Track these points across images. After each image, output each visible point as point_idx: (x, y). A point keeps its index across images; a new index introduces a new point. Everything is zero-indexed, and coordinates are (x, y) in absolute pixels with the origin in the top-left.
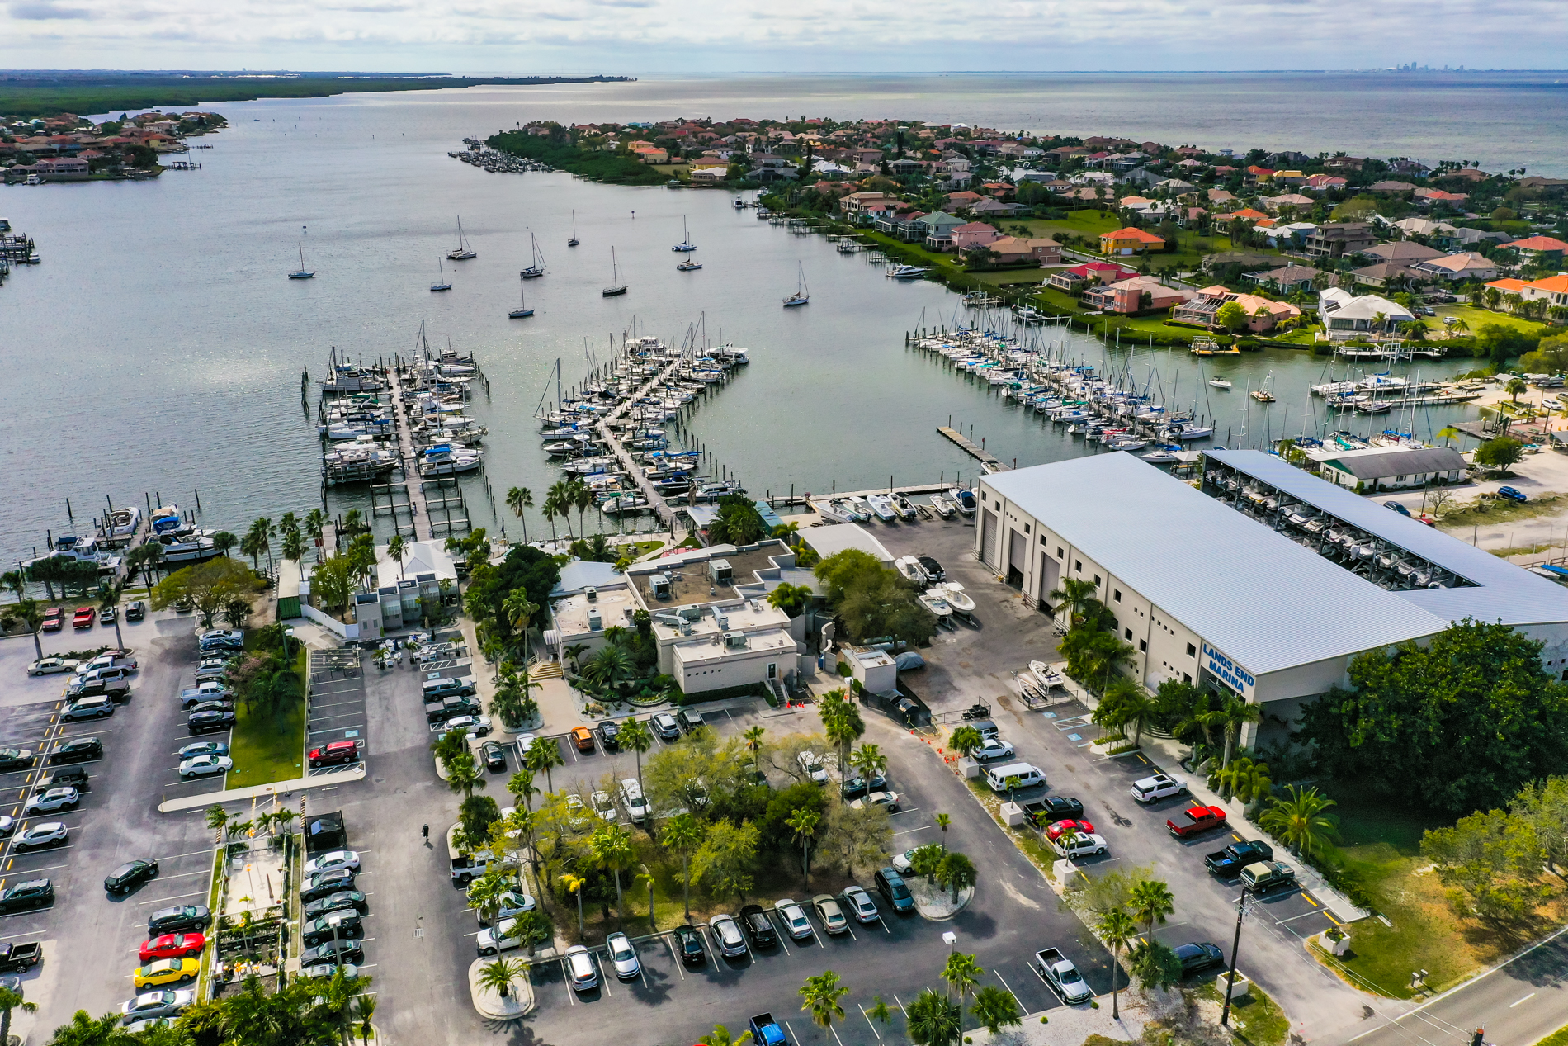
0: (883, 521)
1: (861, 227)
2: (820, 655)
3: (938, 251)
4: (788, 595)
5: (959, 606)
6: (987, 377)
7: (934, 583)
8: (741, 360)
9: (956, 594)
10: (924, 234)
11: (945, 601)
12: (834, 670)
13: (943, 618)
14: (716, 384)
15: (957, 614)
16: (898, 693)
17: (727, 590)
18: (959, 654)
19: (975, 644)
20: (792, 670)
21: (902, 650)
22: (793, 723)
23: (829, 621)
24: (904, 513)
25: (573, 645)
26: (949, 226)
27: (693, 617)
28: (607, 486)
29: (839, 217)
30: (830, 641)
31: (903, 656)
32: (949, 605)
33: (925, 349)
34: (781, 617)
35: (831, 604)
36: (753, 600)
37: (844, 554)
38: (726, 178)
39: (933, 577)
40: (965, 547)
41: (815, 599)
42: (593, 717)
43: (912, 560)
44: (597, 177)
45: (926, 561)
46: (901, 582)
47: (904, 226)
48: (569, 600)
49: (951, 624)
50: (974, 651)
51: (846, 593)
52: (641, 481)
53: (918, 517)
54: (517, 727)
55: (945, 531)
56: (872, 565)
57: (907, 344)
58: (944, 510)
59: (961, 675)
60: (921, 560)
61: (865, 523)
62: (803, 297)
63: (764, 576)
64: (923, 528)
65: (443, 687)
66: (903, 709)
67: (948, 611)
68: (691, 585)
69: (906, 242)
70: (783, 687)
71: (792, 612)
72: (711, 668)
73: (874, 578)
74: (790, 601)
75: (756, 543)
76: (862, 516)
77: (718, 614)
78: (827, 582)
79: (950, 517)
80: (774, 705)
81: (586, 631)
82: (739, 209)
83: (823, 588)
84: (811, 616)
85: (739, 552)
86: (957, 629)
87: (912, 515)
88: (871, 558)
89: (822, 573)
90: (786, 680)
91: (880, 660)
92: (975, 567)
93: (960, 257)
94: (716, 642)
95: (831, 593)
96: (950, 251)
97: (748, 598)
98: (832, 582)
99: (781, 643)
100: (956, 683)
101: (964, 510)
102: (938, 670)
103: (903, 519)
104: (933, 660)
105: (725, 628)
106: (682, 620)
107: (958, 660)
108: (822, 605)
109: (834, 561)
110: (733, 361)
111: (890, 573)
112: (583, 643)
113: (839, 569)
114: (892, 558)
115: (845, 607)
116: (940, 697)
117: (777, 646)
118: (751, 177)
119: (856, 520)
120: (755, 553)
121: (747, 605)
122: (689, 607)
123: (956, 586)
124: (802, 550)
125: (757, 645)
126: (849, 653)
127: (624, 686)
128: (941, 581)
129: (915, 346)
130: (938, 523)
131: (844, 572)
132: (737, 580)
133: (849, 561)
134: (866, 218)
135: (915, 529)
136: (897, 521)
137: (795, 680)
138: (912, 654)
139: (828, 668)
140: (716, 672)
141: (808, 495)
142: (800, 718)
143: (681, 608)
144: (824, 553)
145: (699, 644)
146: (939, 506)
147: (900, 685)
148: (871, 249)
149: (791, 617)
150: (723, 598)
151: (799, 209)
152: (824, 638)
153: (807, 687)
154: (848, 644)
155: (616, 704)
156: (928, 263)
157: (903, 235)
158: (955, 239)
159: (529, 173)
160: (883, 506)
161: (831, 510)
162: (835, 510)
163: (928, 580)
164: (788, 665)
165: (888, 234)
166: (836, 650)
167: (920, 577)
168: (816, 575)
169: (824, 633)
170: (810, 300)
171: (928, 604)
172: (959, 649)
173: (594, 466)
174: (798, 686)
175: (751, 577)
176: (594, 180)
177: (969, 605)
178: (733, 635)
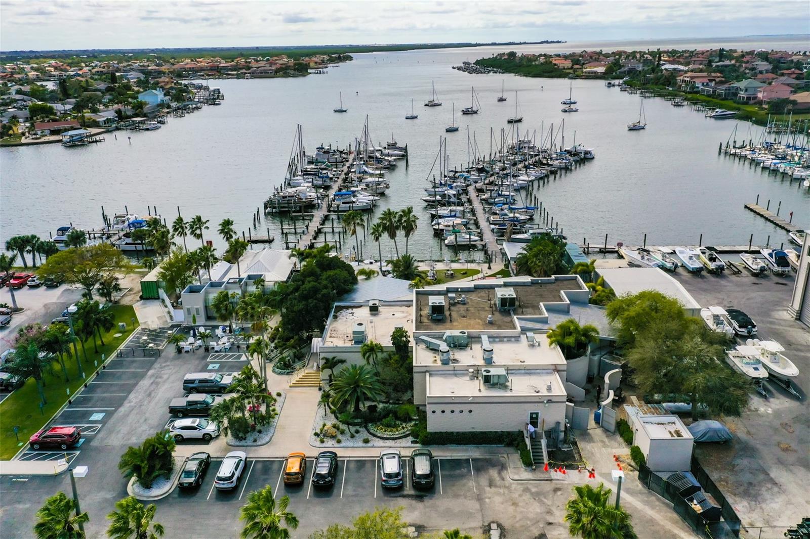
0: (689, 272)
1: (690, 93)
2: (599, 406)
3: (746, 103)
4: (570, 334)
5: (778, 369)
6: (790, 173)
7: (744, 338)
8: (588, 156)
9: (774, 354)
10: (736, 94)
11: (758, 361)
12: (613, 427)
13: (757, 381)
14: (567, 169)
15: (773, 378)
16: (692, 480)
17: (507, 319)
18: (776, 430)
19: (797, 419)
20: (558, 423)
21: (704, 416)
22: (545, 495)
23: (615, 367)
24: (712, 266)
25: (330, 356)
26: (755, 88)
27: (458, 345)
28: (453, 226)
29: (676, 88)
30: (612, 392)
31: (703, 425)
32: (765, 366)
33: (735, 155)
34: (557, 357)
35: (621, 348)
36: (530, 334)
37: (642, 296)
38: (604, 73)
39: (743, 331)
40: (778, 304)
41: (601, 340)
42: (322, 442)
43: (720, 311)
44: (527, 74)
45: (734, 314)
46: (705, 334)
47: (722, 89)
48: (355, 310)
49: (765, 389)
50: (798, 429)
51: (638, 338)
52: (483, 224)
53: (726, 272)
54: (241, 439)
55: (755, 287)
56: (675, 310)
57: (720, 153)
58: (754, 267)
59: (781, 462)
60: (730, 312)
61: (672, 271)
62: (641, 125)
63: (549, 309)
64: (732, 282)
65: (201, 381)
66: (697, 508)
67: (763, 374)
68: (472, 309)
69: (723, 100)
70: (544, 442)
71: (570, 353)
72: (461, 407)
73: (673, 325)
74: (570, 340)
75: (553, 277)
76: (669, 265)
77: (487, 345)
78: (618, 324)
79: (760, 274)
80: (528, 464)
81: (349, 344)
82: (609, 87)
83: (614, 330)
84: (596, 358)
85: (533, 283)
86: (772, 396)
87: (721, 268)
88: (674, 303)
89: (614, 314)
90: (549, 434)
91: (672, 428)
92: (791, 326)
93: (764, 106)
94: (475, 376)
95: (621, 336)
96: (755, 104)
97: (524, 330)
98: (625, 324)
99: (549, 389)
100: (774, 473)
101: (776, 268)
102: (748, 450)
103: (711, 272)
104: (741, 434)
105: (489, 361)
106: (444, 347)
107: (777, 438)
108: (610, 347)
109: (629, 302)
110: (582, 156)
111: (695, 322)
112: (340, 356)
113: (633, 311)
114: (697, 306)
115: (634, 356)
116: (750, 492)
117: (544, 392)
118: (620, 72)
119: (663, 267)
120: (549, 286)
121: (523, 337)
122: (456, 333)
123: (774, 346)
124: (599, 288)
125: (520, 387)
126: (634, 412)
127: (372, 409)
128: (753, 337)
129: (726, 153)
130: (746, 278)
131: (638, 315)
132: (520, 310)
133: (647, 304)
134: (693, 87)
135: (723, 282)
136: (704, 273)
137: (562, 435)
138: (714, 424)
139: (605, 424)
140: (466, 412)
141: (620, 245)
142: (556, 490)
143: (448, 333)
144: (620, 292)
145: (456, 375)
146: (750, 263)
147: (696, 467)
148: (695, 104)
149: (567, 358)
150: (500, 327)
151: (648, 86)
152: (606, 387)
153: (575, 444)
154: (634, 398)
155: (353, 429)
156: (738, 109)
157: (720, 95)
158: (760, 95)
159: (491, 74)
160: (691, 258)
161: (639, 257)
162: (643, 257)
163: (736, 334)
164: (554, 416)
165: (709, 96)
166: (618, 402)
167: (728, 329)
168: (609, 315)
169: (607, 380)
170: (646, 127)
171: (736, 361)
172: (777, 423)
173: (451, 211)
174: (565, 441)
175: (536, 308)
176: (526, 76)
177: (790, 370)
178: (494, 371)
